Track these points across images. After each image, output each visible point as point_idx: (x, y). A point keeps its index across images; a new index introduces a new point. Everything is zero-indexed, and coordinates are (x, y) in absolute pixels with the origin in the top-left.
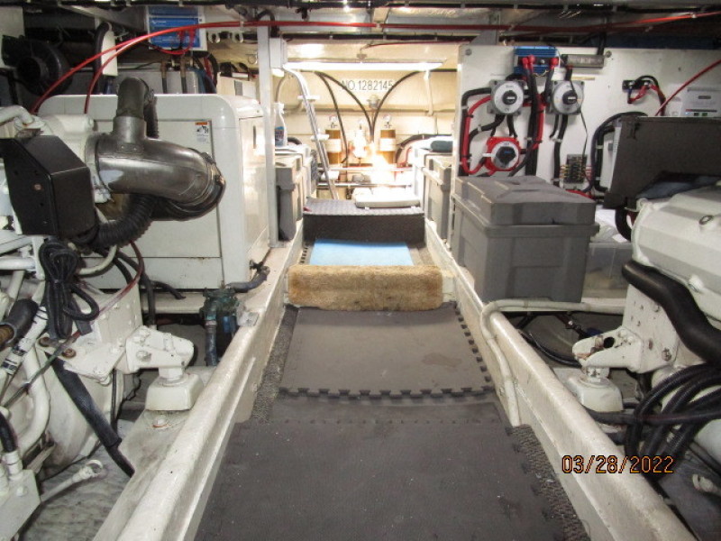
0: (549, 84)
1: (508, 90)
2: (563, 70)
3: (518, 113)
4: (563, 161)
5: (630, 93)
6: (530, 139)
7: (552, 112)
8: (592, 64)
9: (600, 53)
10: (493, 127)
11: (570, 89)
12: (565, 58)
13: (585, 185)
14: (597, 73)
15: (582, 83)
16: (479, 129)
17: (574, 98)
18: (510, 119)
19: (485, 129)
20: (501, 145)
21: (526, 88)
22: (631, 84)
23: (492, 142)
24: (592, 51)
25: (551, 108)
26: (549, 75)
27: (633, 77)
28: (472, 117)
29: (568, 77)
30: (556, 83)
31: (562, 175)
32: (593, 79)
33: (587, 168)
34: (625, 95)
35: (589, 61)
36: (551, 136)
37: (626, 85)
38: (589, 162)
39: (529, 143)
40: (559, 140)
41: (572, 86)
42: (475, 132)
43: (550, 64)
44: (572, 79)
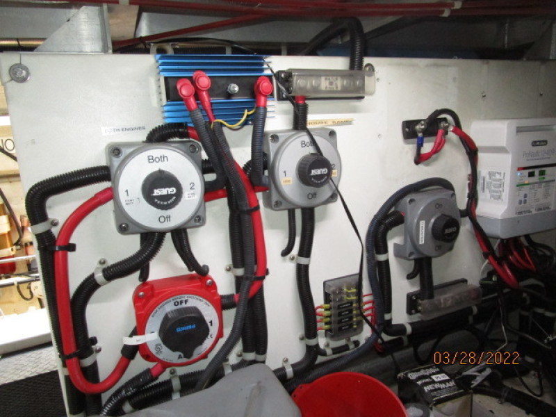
0: (259, 139)
1: (154, 168)
2: (288, 106)
3: (198, 219)
4: (318, 299)
5: (420, 146)
6: (240, 272)
7: (278, 204)
8: (345, 90)
9: (356, 65)
10: (138, 264)
11: (311, 150)
12: (286, 78)
13: (366, 332)
14: (354, 111)
15: (332, 133)
16: (99, 277)
17: (325, 171)
18: (180, 237)
19: (115, 272)
20: (169, 307)
21: (204, 156)
22: (419, 127)
23: (146, 300)
24: (339, 63)
25: (275, 198)
26: (257, 120)
27: (421, 112)
28: (72, 248)
29: (299, 122)
30: (275, 137)
31: (321, 326)
32: (348, 122)
33: (365, 299)
34: (409, 149)
35: (339, 83)
36: (285, 253)
37: (410, 130)
38: (366, 289)
39: (239, 281)
40: (303, 261)
41: (314, 143)
42: (89, 286)
43: (254, 92)
44: (309, 127)
